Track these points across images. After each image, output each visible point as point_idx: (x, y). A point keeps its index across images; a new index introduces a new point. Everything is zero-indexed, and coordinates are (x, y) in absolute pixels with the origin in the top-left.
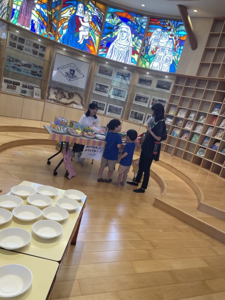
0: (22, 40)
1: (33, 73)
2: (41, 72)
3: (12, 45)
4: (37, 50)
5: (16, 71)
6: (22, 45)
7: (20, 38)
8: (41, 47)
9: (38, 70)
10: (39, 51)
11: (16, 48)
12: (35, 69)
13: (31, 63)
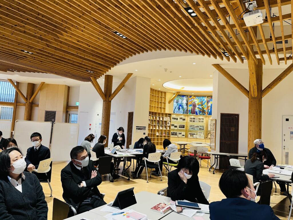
0: (194, 118)
1: (200, 129)
2: (203, 128)
3: (191, 121)
4: (200, 120)
5: (193, 130)
6: (194, 120)
7: (193, 118)
8: (202, 119)
9: (202, 128)
10: (201, 120)
11: (192, 122)
12: (201, 128)
13: (199, 125)
